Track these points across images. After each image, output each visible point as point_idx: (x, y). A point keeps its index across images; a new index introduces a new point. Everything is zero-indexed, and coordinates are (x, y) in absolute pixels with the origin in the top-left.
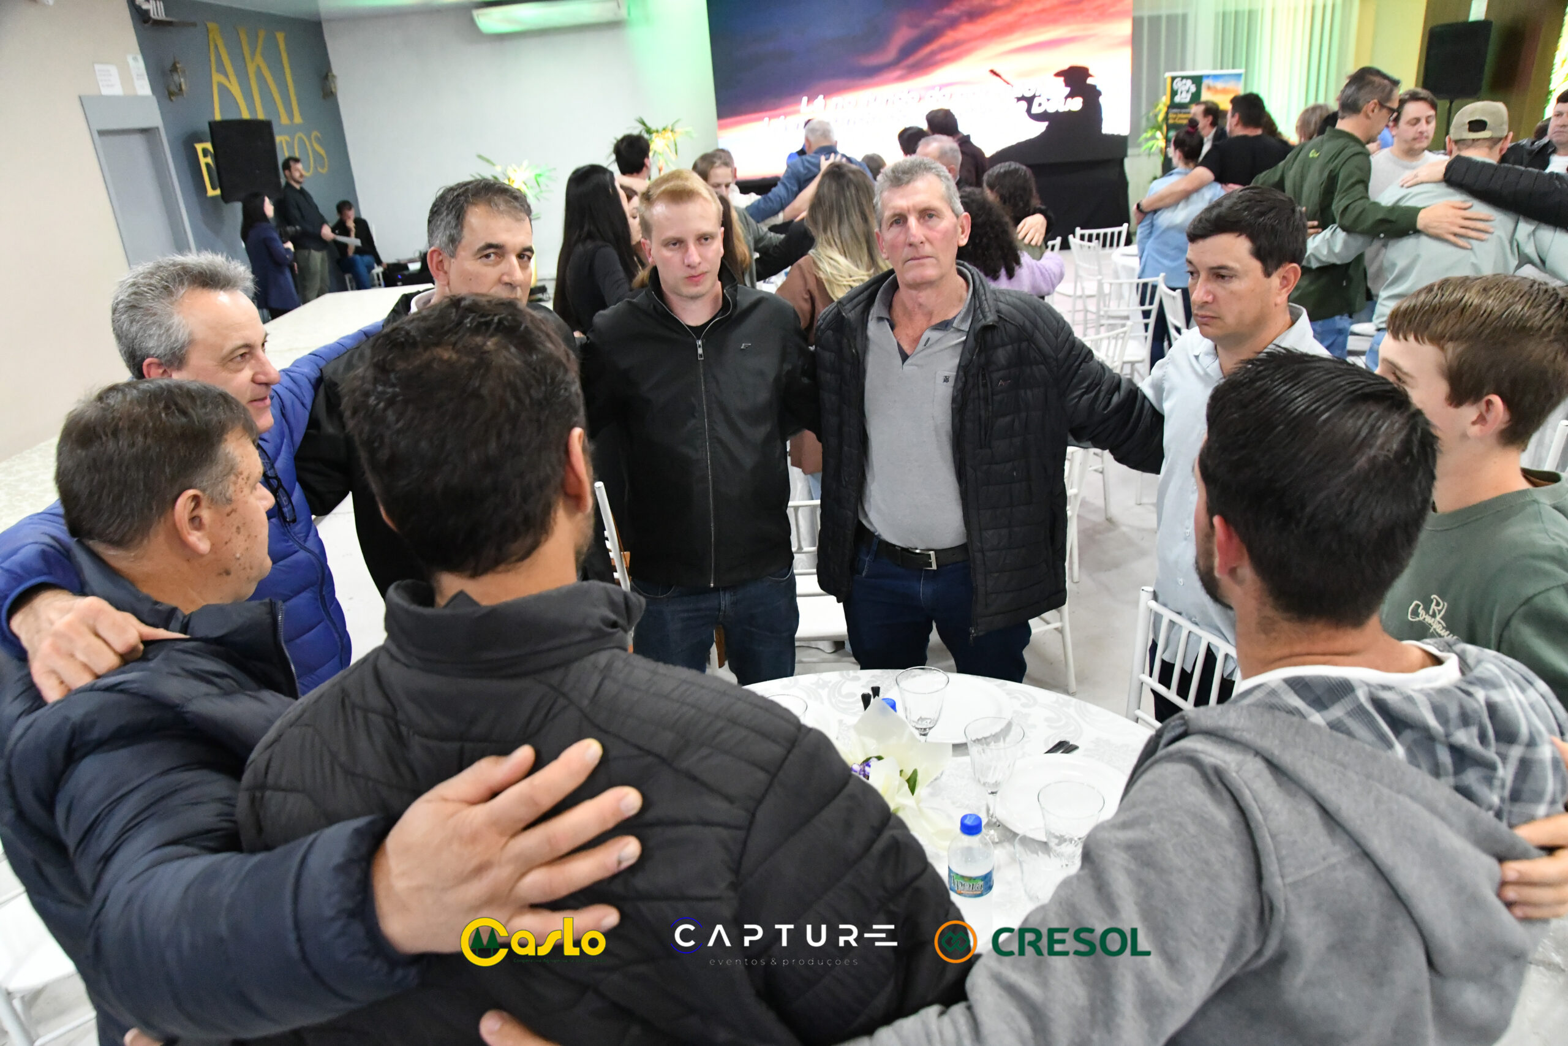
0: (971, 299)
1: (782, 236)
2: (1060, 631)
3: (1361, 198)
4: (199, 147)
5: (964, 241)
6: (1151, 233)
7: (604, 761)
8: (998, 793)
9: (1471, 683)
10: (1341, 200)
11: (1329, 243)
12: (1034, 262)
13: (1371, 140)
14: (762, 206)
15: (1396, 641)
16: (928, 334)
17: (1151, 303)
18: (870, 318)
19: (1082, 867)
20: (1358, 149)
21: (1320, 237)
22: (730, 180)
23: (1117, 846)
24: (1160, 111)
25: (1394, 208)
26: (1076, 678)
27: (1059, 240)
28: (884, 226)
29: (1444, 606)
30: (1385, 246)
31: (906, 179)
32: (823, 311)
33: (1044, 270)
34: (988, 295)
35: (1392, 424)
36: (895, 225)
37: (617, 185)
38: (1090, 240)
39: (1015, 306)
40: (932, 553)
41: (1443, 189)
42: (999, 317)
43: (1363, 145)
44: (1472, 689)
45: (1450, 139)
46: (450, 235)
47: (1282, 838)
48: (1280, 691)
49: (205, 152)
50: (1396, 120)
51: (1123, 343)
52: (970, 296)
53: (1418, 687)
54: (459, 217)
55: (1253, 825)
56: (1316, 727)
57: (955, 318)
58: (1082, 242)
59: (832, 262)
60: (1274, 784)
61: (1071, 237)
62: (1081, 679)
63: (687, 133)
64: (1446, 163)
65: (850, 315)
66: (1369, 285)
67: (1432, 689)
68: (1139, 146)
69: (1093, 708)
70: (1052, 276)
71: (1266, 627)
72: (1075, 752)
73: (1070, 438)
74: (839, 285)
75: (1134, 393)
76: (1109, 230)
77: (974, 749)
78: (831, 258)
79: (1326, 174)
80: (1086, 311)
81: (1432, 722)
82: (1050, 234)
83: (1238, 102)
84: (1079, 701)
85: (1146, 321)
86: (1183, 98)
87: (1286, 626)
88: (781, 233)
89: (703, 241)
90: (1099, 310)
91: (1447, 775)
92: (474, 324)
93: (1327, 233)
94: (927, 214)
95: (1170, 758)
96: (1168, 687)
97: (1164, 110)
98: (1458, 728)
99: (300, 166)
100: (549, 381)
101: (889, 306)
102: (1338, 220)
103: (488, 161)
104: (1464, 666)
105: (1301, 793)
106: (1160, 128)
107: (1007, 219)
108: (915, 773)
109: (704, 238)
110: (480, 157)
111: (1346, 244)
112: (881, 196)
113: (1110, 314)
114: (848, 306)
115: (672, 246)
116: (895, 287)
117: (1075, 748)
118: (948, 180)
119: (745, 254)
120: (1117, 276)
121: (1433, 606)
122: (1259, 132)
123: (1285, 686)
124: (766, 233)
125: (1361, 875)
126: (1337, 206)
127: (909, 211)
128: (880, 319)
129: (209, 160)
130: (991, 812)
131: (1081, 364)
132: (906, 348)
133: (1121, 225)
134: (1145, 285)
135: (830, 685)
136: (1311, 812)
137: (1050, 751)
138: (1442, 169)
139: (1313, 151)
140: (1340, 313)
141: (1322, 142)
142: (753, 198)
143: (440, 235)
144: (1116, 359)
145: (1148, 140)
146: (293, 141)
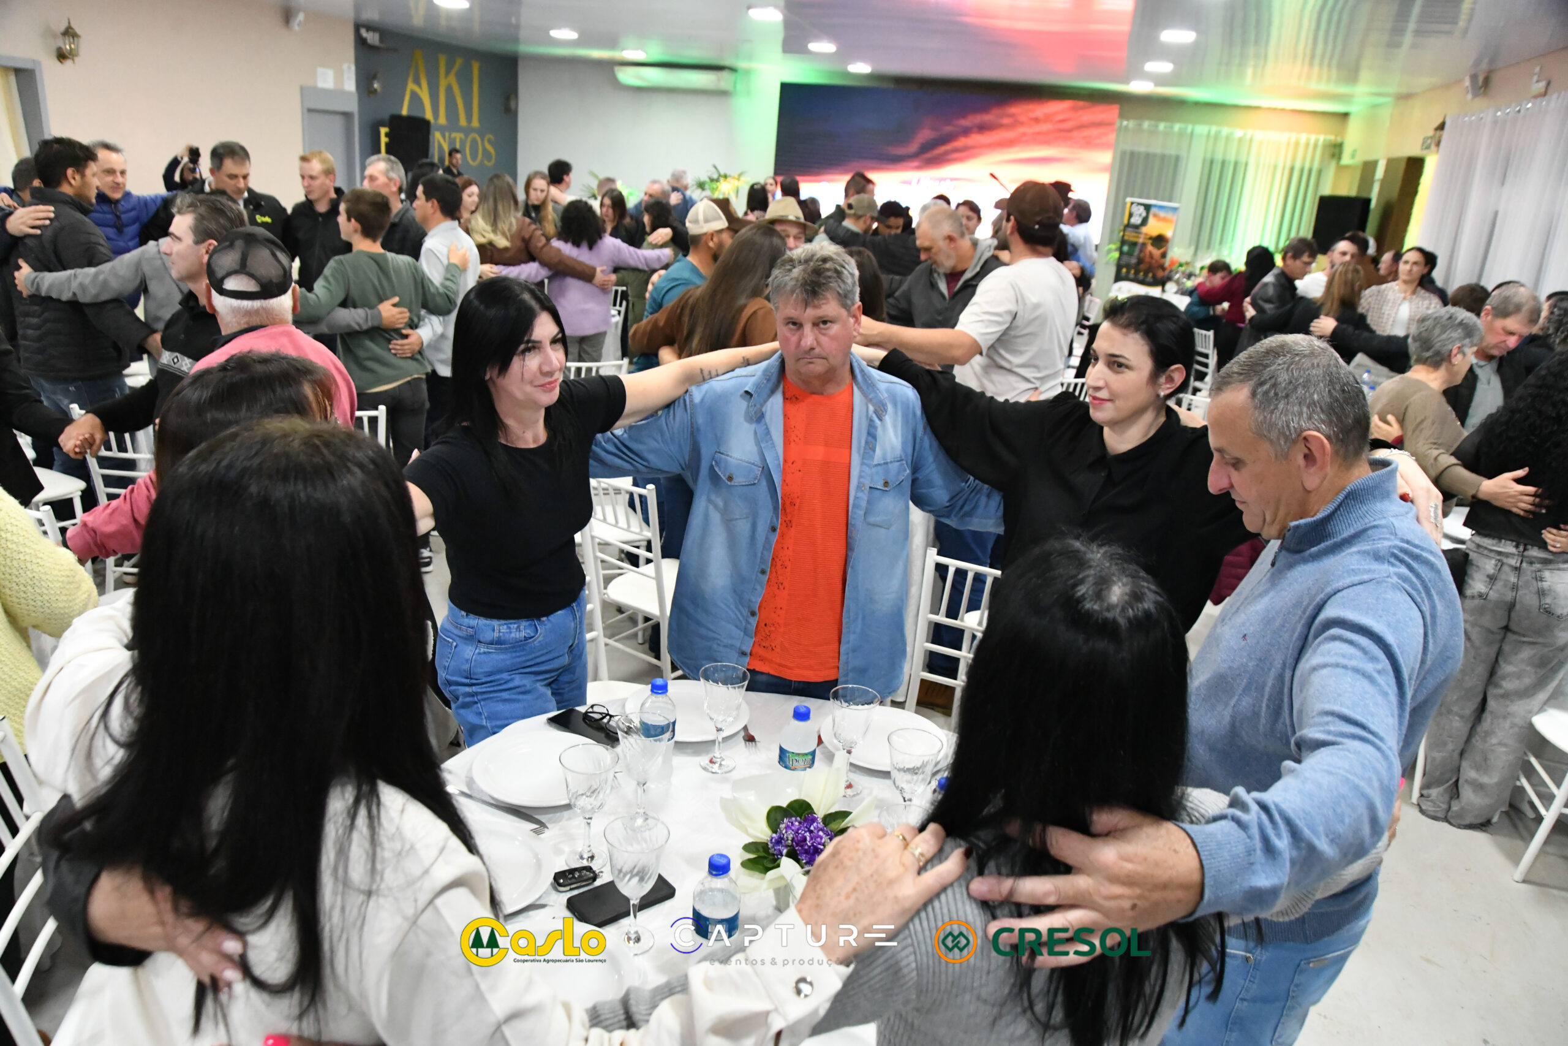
4: (382, 130)
24: (1120, 228)
49: (387, 135)
86: (1136, 220)
99: (459, 156)
129: (388, 140)
145: (1109, 251)
146: (466, 139)
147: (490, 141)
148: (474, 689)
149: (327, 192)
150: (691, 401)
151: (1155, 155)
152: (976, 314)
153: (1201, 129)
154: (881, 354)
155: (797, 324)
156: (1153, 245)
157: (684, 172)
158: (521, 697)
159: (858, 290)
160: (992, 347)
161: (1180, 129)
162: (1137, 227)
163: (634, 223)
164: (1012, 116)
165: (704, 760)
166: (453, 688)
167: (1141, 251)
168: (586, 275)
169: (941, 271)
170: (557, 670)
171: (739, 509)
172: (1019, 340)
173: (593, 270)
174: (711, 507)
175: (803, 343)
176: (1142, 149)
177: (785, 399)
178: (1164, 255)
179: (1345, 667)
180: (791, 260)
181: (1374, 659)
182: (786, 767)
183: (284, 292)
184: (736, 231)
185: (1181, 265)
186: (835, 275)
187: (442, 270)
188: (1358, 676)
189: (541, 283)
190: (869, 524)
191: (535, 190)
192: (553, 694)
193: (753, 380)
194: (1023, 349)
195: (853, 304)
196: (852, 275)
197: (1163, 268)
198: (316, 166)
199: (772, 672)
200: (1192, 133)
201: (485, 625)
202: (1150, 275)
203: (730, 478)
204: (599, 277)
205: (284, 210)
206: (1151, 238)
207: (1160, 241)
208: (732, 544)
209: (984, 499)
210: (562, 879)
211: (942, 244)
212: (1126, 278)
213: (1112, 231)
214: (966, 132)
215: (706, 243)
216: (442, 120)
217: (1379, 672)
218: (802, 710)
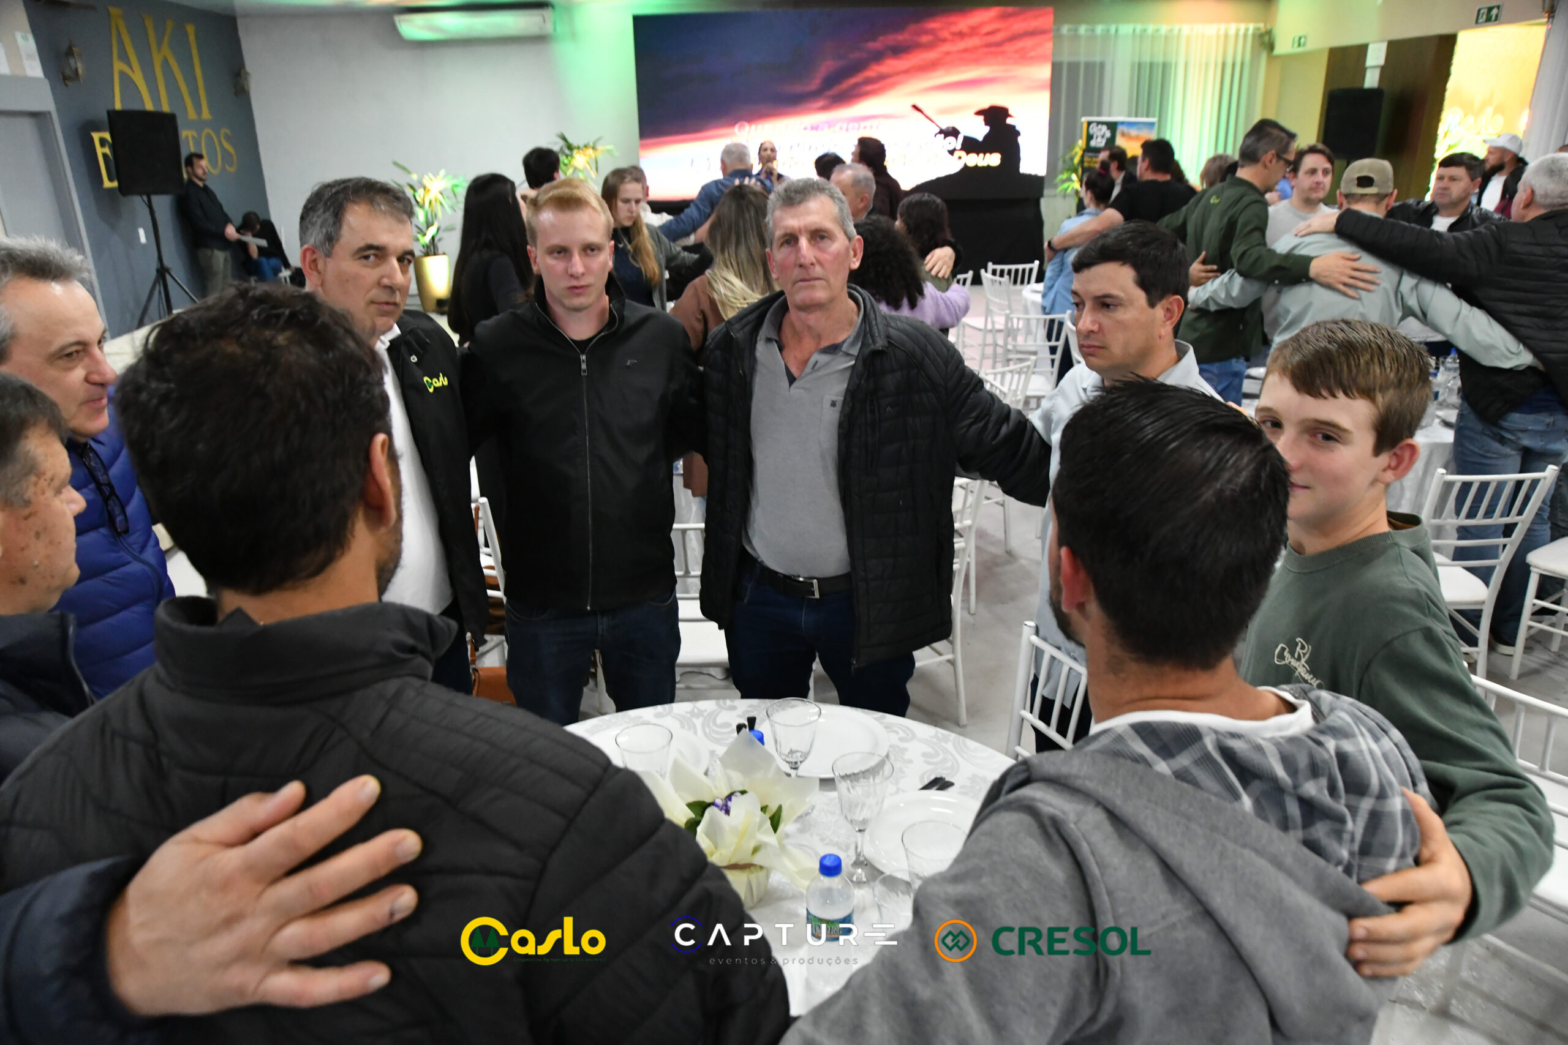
0: (862, 323)
1: (696, 256)
2: (952, 662)
3: (1259, 245)
4: (96, 136)
5: (856, 264)
6: (1061, 271)
7: (382, 800)
8: (867, 832)
9: (1322, 732)
10: (1239, 245)
11: (1227, 288)
12: (939, 293)
13: (1269, 189)
14: (674, 227)
15: (1250, 687)
16: (816, 357)
17: (1057, 339)
18: (758, 339)
19: (914, 923)
20: (1255, 197)
21: (1218, 281)
22: (640, 196)
23: (947, 901)
24: (1076, 154)
25: (1289, 256)
26: (967, 710)
27: (970, 274)
28: (775, 246)
29: (1308, 648)
30: (1279, 292)
31: (798, 199)
32: (715, 329)
33: (949, 303)
34: (879, 319)
35: (1241, 458)
36: (786, 245)
37: (518, 195)
38: (1002, 275)
39: (907, 334)
40: (815, 581)
41: (1334, 240)
42: (889, 342)
43: (1262, 194)
44: (1322, 738)
45: (1341, 193)
46: (327, 232)
47: (1120, 894)
48: (1126, 738)
49: (103, 142)
50: (1295, 170)
51: (1026, 377)
52: (860, 320)
53: (1268, 735)
54: (338, 215)
55: (1089, 881)
56: (1161, 776)
57: (844, 342)
58: (993, 277)
59: (727, 284)
60: (1115, 836)
61: (983, 271)
62: (973, 712)
63: (609, 151)
64: (1337, 216)
65: (738, 335)
66: (1266, 330)
67: (1282, 737)
68: (1056, 186)
69: (971, 744)
70: (957, 309)
71: (1114, 667)
72: (951, 789)
73: (959, 469)
74: (732, 307)
75: (1023, 424)
76: (1020, 267)
77: (843, 786)
78: (727, 280)
79: (1226, 219)
80: (996, 345)
81: (1280, 772)
82: (959, 267)
83: (1148, 147)
84: (957, 736)
85: (1053, 357)
86: (1098, 142)
87: (1133, 667)
88: (696, 253)
89: (589, 252)
90: (1006, 343)
91: (1295, 828)
92: (263, 316)
93: (1225, 277)
94: (818, 235)
95: (1009, 807)
96: (1048, 723)
97: (1080, 153)
98: (1307, 780)
99: (204, 163)
100: (347, 381)
101: (779, 327)
102: (1235, 264)
103: (404, 169)
104: (1318, 714)
105: (1143, 847)
106: (1076, 171)
107: (912, 249)
108: (780, 808)
109: (590, 249)
110: (396, 164)
111: (1242, 289)
112: (772, 215)
113: (1018, 348)
114: (737, 326)
115: (556, 255)
116: (784, 308)
117: (950, 784)
118: (842, 201)
119: (655, 272)
120: (1026, 311)
121: (1298, 649)
122: (1168, 177)
123: (1132, 732)
124: (679, 253)
125: (1202, 934)
126: (1236, 250)
127: (800, 231)
128: (769, 340)
129: (107, 150)
130: (859, 850)
131: (970, 393)
132: (794, 370)
133: (1032, 262)
134: (1052, 321)
135: (705, 714)
136: (1152, 866)
137: (926, 787)
138: (1333, 220)
139: (1214, 197)
140: (1236, 355)
141: (1223, 189)
142: (665, 218)
143: (314, 234)
144: (1019, 393)
146: (200, 137)
147: (227, 138)
164: (930, 33)
214: (877, 57)
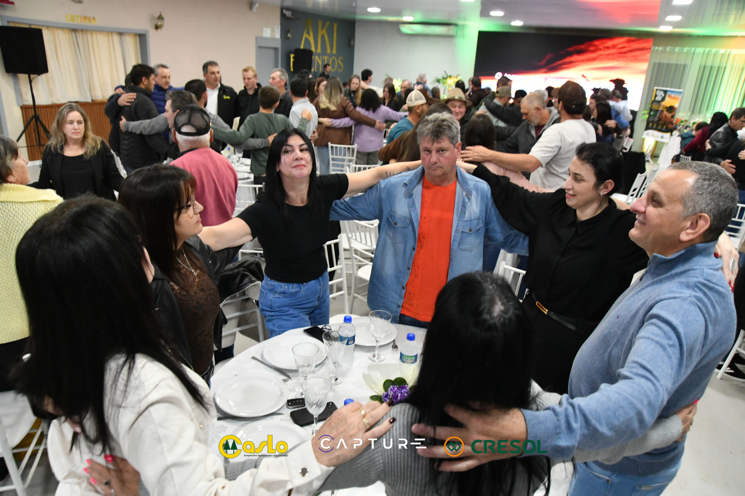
4: (292, 56)
86: (659, 98)
97: (651, 102)
129: (294, 60)
145: (644, 114)
146: (330, 59)
147: (341, 60)
148: (272, 313)
149: (254, 85)
150: (380, 187)
151: (672, 65)
152: (540, 147)
153: (700, 50)
154: (475, 167)
155: (429, 151)
156: (667, 111)
157: (425, 75)
158: (293, 319)
159: (459, 136)
160: (548, 164)
161: (687, 50)
162: (659, 102)
163: (398, 100)
164: (595, 46)
165: (370, 355)
166: (264, 312)
167: (661, 114)
168: (371, 124)
169: (533, 125)
170: (312, 307)
171: (399, 238)
172: (563, 160)
173: (375, 122)
174: (387, 237)
175: (431, 160)
176: (665, 61)
177: (423, 187)
178: (673, 117)
179: (652, 340)
180: (427, 120)
181: (669, 338)
182: (402, 361)
183: (207, 132)
184: (430, 105)
185: (682, 122)
186: (448, 128)
187: (299, 121)
188: (658, 346)
189: (351, 127)
190: (461, 249)
191: (354, 83)
192: (310, 318)
193: (408, 178)
194: (564, 165)
195: (457, 142)
196: (457, 128)
197: (672, 124)
198: (250, 74)
199: (412, 316)
200: (694, 53)
201: (278, 285)
202: (665, 127)
203: (396, 224)
204: (378, 124)
205: (236, 93)
206: (666, 108)
207: (671, 109)
208: (396, 253)
209: (521, 240)
210: (291, 403)
211: (533, 111)
212: (652, 128)
213: (646, 104)
214: (571, 54)
215: (416, 111)
216: (319, 51)
217: (670, 346)
218: (411, 335)
